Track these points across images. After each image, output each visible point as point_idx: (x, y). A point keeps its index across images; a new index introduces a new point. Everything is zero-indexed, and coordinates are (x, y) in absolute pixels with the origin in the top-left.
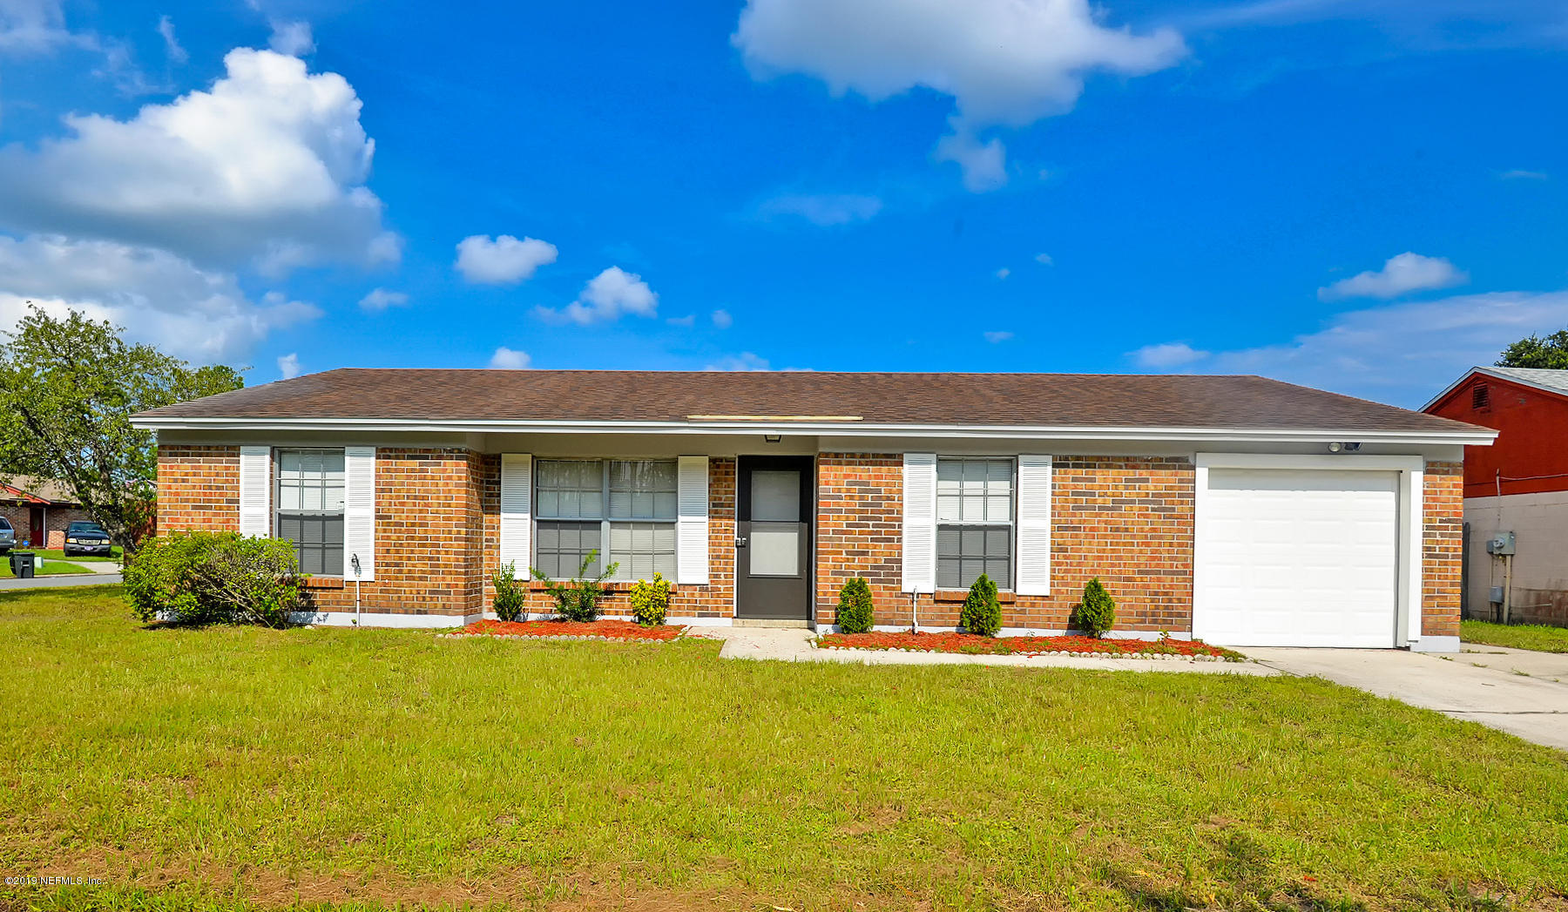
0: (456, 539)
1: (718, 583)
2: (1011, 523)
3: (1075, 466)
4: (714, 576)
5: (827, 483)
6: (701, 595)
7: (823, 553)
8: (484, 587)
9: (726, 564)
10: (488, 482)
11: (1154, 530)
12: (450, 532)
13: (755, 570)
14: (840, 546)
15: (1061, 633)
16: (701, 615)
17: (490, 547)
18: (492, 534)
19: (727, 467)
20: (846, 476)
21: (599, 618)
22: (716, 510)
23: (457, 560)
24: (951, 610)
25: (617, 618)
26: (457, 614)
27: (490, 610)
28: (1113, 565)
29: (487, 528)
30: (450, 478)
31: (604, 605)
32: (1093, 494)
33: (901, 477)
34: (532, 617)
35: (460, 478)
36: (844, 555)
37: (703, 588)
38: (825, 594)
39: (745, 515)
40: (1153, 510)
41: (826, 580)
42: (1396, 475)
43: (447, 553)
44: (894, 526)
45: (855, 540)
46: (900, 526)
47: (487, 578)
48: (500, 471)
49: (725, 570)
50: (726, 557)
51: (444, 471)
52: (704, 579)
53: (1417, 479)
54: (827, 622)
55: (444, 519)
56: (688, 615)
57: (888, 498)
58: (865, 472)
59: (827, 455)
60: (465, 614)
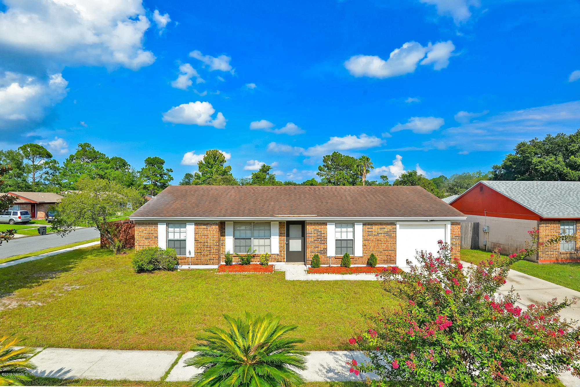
0: (216, 246)
1: (281, 253)
2: (353, 239)
3: (368, 225)
4: (280, 252)
5: (309, 230)
6: (277, 257)
7: (308, 247)
8: (221, 256)
9: (283, 248)
10: (222, 229)
11: (387, 240)
12: (214, 244)
13: (291, 249)
14: (312, 245)
15: (365, 265)
16: (277, 262)
17: (222, 245)
18: (223, 242)
19: (283, 224)
20: (313, 228)
21: (251, 263)
22: (280, 235)
23: (216, 251)
24: (339, 260)
25: (256, 263)
26: (216, 265)
27: (223, 262)
28: (377, 249)
29: (222, 240)
30: (214, 230)
31: (252, 260)
32: (372, 232)
33: (326, 228)
34: (234, 263)
35: (216, 230)
36: (313, 248)
37: (278, 255)
38: (308, 257)
39: (288, 235)
40: (386, 235)
41: (309, 254)
42: (445, 225)
43: (213, 249)
44: (325, 240)
45: (316, 244)
46: (326, 240)
47: (222, 253)
48: (225, 226)
49: (283, 250)
50: (283, 247)
51: (212, 228)
52: (278, 253)
53: (449, 226)
54: (309, 264)
55: (212, 241)
56: (274, 262)
57: (324, 234)
58: (318, 227)
59: (309, 223)
60: (218, 265)
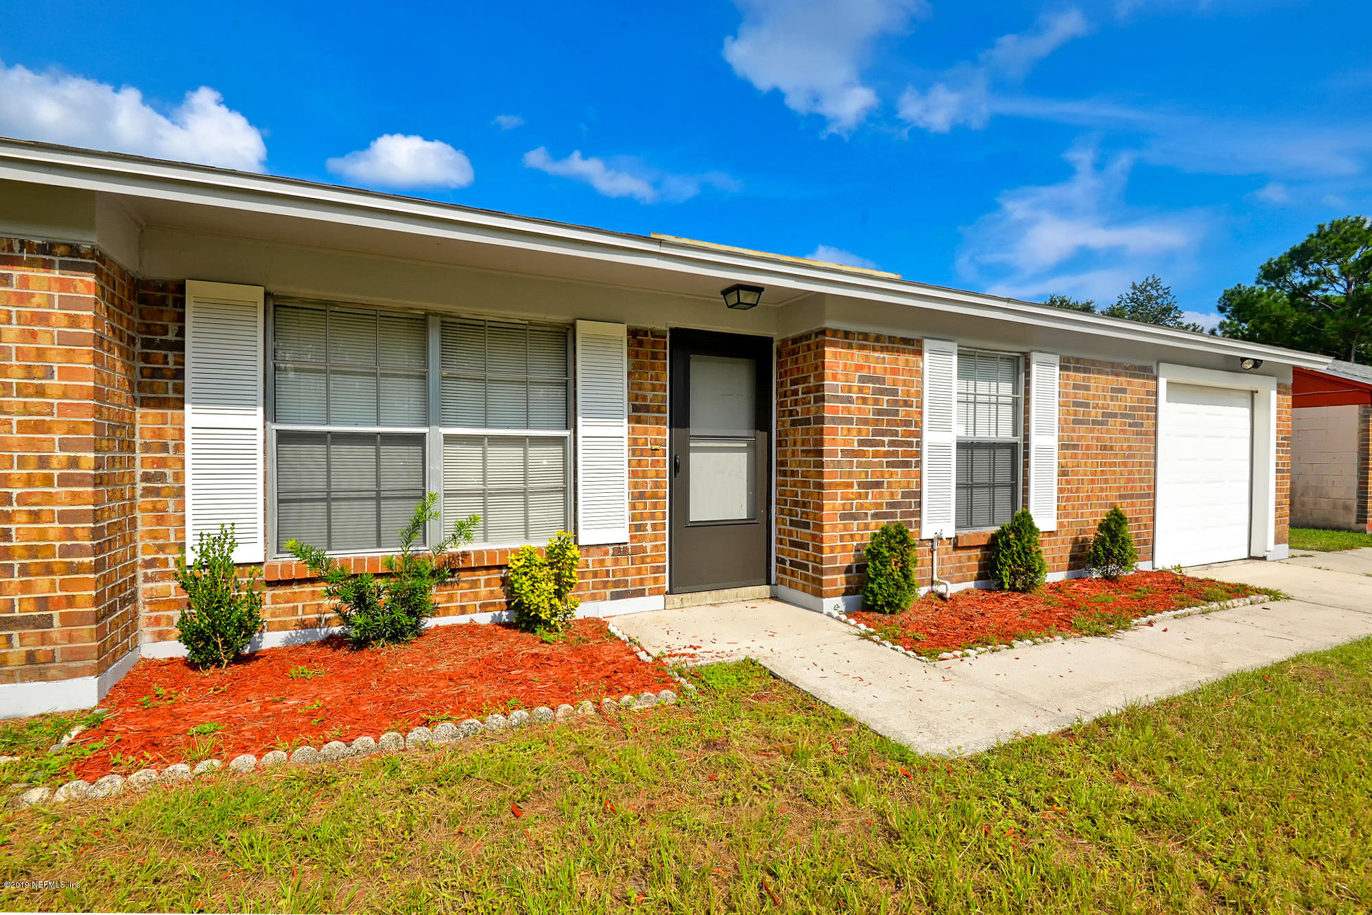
0: (65, 480)
1: (641, 540)
2: (1019, 440)
3: (1077, 370)
4: (637, 529)
5: (834, 377)
6: (616, 562)
7: (831, 485)
8: (142, 586)
9: (655, 506)
10: (147, 344)
11: (1130, 448)
12: (43, 462)
13: (697, 514)
14: (850, 474)
15: (1064, 577)
16: (616, 596)
17: (157, 492)
18: (162, 463)
19: (654, 345)
20: (859, 368)
21: (430, 623)
22: (638, 411)
23: (70, 534)
24: (969, 558)
25: (464, 619)
26: (73, 674)
27: (161, 636)
28: (1102, 490)
29: (147, 447)
30: (44, 319)
31: (436, 595)
32: (1087, 405)
33: (920, 374)
34: (271, 640)
35: (74, 321)
36: (855, 489)
37: (619, 549)
38: (832, 549)
39: (680, 418)
40: (1130, 425)
41: (834, 527)
42: (1249, 395)
43: (35, 516)
44: (910, 444)
45: (869, 465)
46: (919, 444)
47: (149, 564)
48: (181, 318)
49: (653, 516)
50: (654, 496)
51: (23, 299)
52: (622, 535)
53: (1274, 398)
54: (834, 594)
55: (22, 427)
56: (594, 598)
57: (906, 404)
58: (879, 361)
59: (835, 333)
60: (99, 670)
